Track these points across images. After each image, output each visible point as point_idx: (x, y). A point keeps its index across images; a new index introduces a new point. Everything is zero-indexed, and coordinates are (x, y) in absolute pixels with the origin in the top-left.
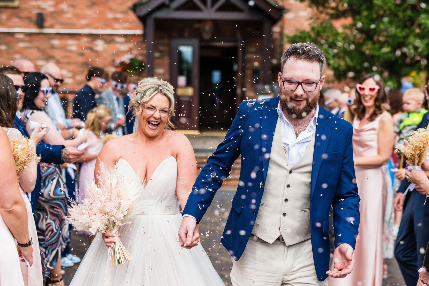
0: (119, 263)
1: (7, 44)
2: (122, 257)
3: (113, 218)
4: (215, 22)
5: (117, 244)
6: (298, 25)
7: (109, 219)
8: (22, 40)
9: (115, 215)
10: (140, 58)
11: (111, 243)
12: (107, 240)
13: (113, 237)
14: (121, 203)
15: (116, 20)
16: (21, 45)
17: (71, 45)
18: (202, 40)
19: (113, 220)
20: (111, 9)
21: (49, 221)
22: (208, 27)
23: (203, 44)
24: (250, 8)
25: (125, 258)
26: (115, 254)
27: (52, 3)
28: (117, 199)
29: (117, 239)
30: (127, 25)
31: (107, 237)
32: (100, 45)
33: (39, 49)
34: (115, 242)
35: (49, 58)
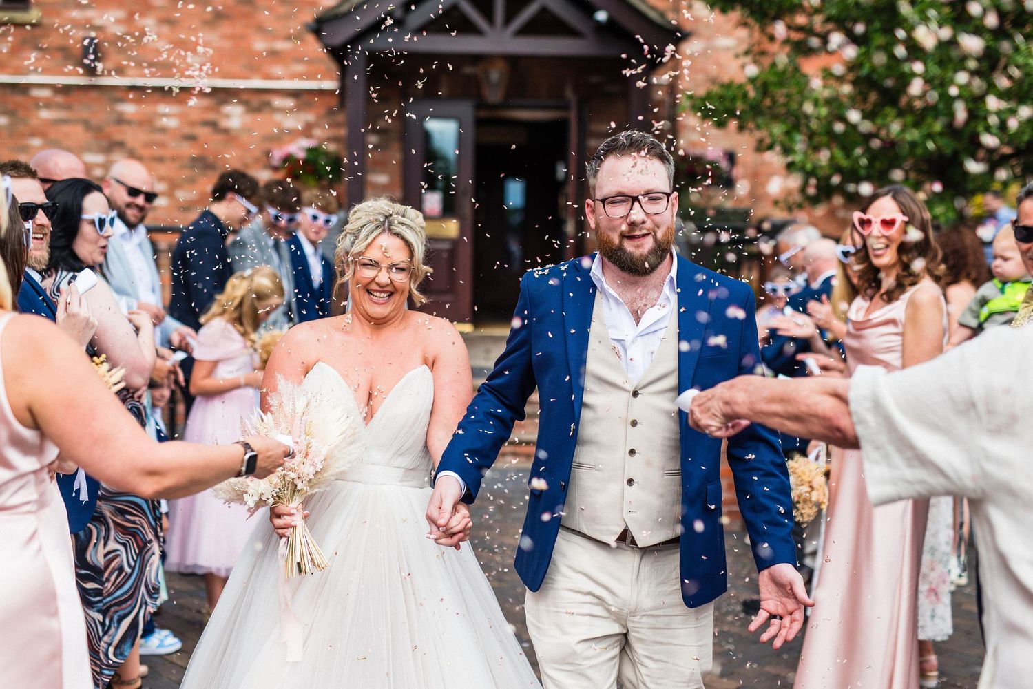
0: (300, 571)
1: (11, 113)
2: (307, 559)
3: (293, 475)
4: (513, 61)
5: (299, 530)
6: (713, 70)
7: (284, 478)
8: (48, 105)
9: (296, 468)
10: (331, 147)
11: (286, 527)
12: (278, 522)
13: (291, 515)
14: (310, 445)
15: (274, 55)
16: (45, 114)
17: (165, 115)
18: (481, 105)
19: (293, 479)
20: (261, 29)
21: (112, 545)
22: (495, 74)
23: (483, 114)
24: (599, 27)
25: (313, 561)
26: (292, 552)
27: (121, 14)
28: (303, 437)
29: (298, 520)
30: (299, 68)
31: (279, 516)
32: (234, 116)
33: (87, 125)
34: (294, 527)
35: (112, 146)
